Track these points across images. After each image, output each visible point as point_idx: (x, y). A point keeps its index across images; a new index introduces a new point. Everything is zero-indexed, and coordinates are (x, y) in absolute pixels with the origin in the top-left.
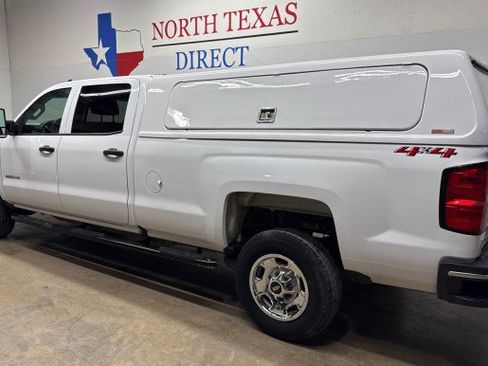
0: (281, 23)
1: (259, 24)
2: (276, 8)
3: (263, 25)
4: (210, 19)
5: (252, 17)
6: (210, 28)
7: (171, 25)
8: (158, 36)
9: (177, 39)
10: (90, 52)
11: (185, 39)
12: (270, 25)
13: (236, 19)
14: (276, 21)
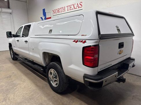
0: (79, 8)
1: (74, 8)
2: (78, 4)
3: (75, 9)
4: (64, 8)
5: (72, 7)
6: (64, 10)
7: (56, 10)
8: (54, 13)
9: (57, 14)
10: (41, 18)
11: (59, 13)
12: (76, 8)
13: (69, 7)
14: (78, 7)
